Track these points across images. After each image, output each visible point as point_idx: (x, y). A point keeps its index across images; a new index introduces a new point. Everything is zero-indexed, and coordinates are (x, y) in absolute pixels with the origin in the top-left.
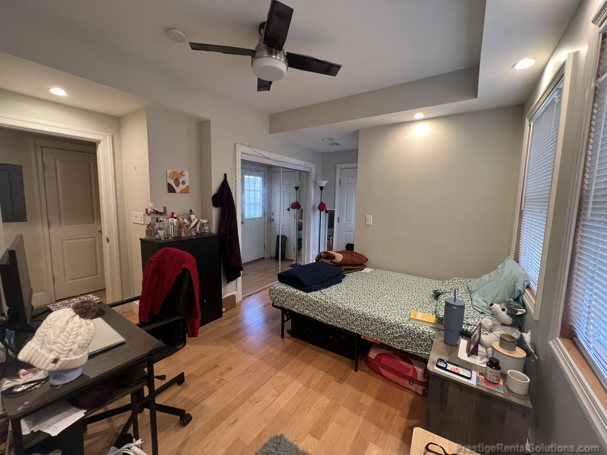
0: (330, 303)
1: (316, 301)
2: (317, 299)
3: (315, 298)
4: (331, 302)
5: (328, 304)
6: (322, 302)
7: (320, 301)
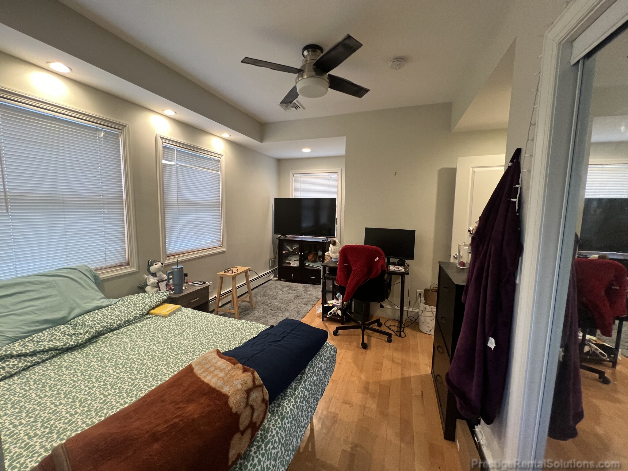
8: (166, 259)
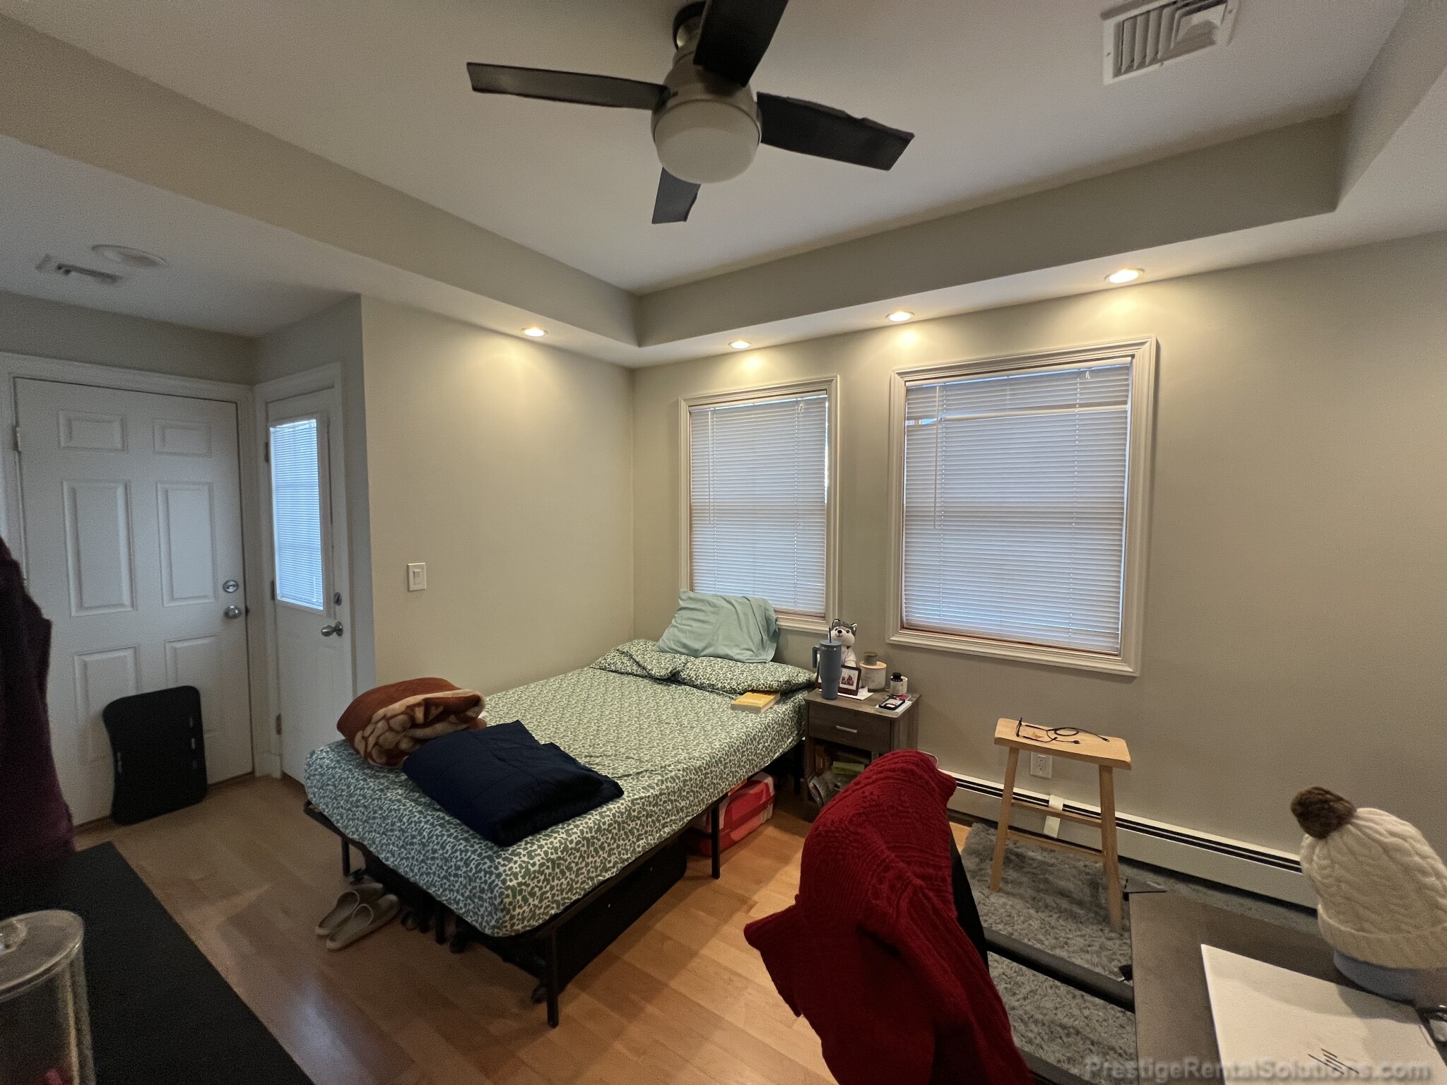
0: (681, 772)
1: (658, 793)
2: (657, 788)
3: (652, 791)
4: (679, 770)
5: (679, 778)
6: (669, 784)
7: (664, 787)
8: (897, 632)
